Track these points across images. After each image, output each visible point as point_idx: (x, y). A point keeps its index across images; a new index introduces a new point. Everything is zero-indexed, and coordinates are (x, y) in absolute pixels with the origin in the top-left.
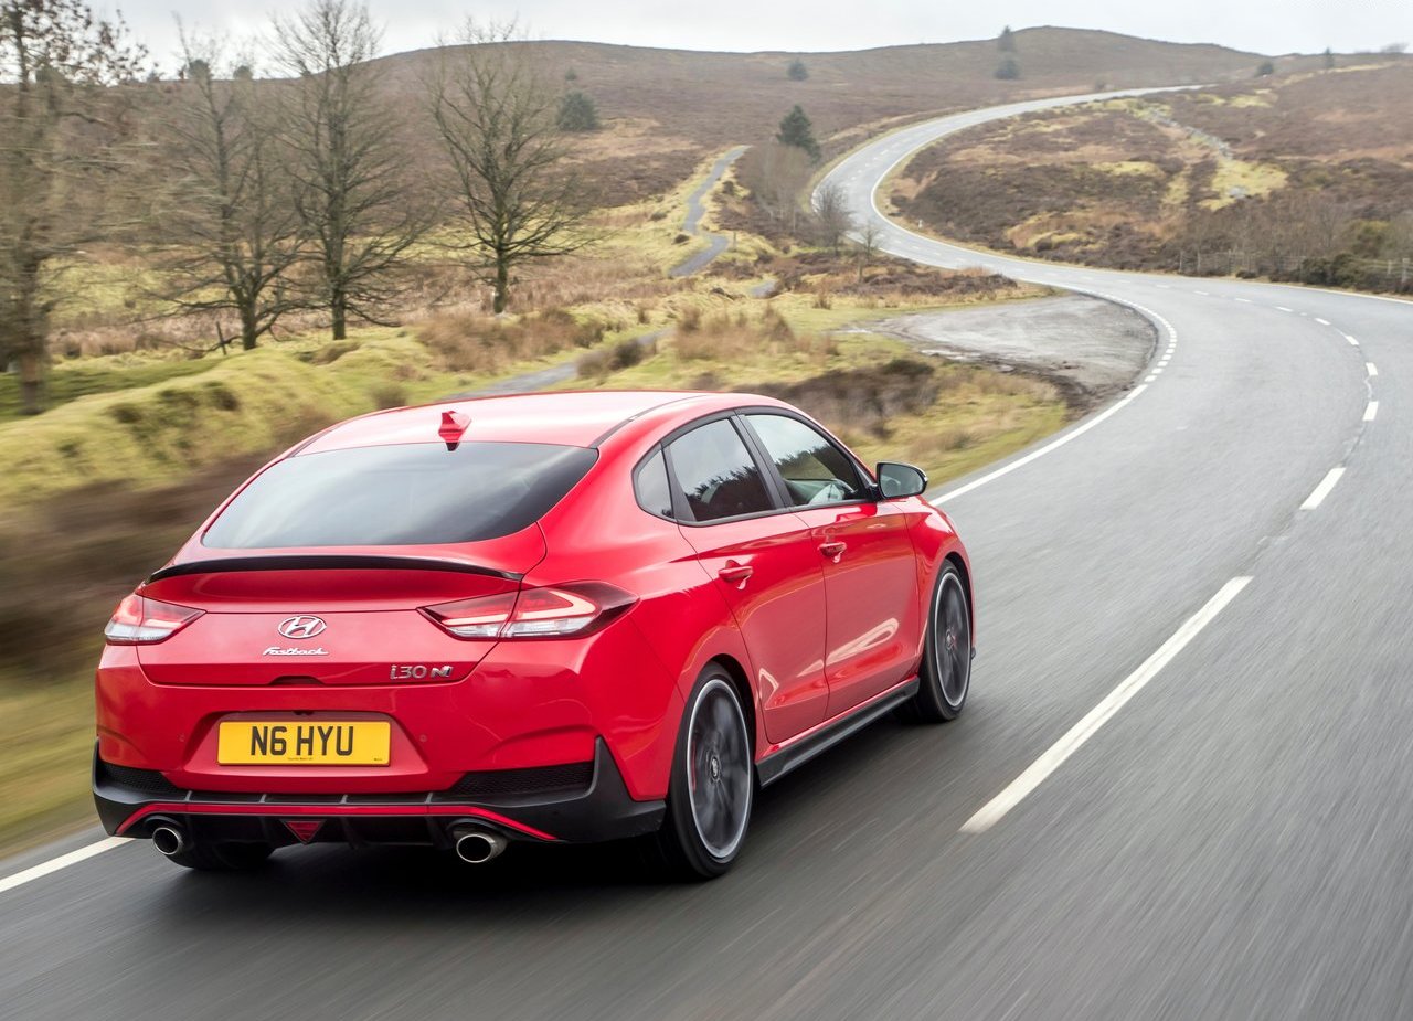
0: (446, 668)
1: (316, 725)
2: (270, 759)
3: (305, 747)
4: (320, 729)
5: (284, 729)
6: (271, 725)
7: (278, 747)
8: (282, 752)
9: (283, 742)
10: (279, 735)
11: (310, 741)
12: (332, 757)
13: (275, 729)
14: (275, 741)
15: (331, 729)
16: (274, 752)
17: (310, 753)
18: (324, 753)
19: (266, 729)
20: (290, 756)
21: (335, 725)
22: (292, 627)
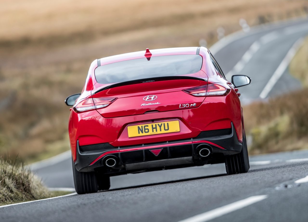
0: (195, 104)
1: (157, 124)
2: (144, 134)
3: (155, 130)
4: (158, 125)
5: (147, 126)
6: (143, 125)
7: (147, 131)
8: (148, 132)
9: (148, 129)
10: (146, 128)
11: (156, 128)
12: (163, 131)
13: (145, 126)
14: (145, 129)
15: (162, 124)
16: (145, 132)
17: (156, 131)
18: (161, 130)
19: (142, 127)
20: (151, 133)
21: (163, 123)
22: (148, 98)
